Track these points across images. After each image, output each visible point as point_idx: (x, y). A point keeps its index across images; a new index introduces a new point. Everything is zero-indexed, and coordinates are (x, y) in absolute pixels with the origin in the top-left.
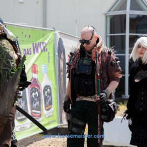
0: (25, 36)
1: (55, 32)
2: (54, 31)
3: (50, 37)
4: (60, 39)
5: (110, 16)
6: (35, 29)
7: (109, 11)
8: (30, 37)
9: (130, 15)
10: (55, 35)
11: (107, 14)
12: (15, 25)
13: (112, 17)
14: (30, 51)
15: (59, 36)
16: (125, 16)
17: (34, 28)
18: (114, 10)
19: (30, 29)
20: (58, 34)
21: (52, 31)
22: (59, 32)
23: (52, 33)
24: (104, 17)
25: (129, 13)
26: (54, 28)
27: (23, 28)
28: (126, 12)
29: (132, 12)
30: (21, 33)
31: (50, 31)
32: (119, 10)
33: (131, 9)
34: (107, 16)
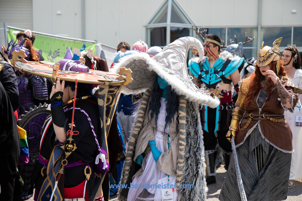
0: (67, 48)
1: (97, 44)
2: (96, 43)
4: (102, 51)
5: (151, 28)
6: (76, 41)
7: (149, 23)
9: (171, 27)
10: (97, 47)
11: (147, 26)
12: (56, 37)
13: (152, 29)
15: (101, 49)
16: (165, 29)
17: (75, 40)
18: (155, 23)
19: (72, 41)
22: (101, 44)
23: (94, 45)
24: (144, 30)
25: (169, 25)
26: (96, 41)
27: (64, 40)
28: (166, 24)
29: (173, 25)
30: (63, 45)
31: (92, 43)
32: (159, 22)
33: (172, 21)
34: (147, 29)
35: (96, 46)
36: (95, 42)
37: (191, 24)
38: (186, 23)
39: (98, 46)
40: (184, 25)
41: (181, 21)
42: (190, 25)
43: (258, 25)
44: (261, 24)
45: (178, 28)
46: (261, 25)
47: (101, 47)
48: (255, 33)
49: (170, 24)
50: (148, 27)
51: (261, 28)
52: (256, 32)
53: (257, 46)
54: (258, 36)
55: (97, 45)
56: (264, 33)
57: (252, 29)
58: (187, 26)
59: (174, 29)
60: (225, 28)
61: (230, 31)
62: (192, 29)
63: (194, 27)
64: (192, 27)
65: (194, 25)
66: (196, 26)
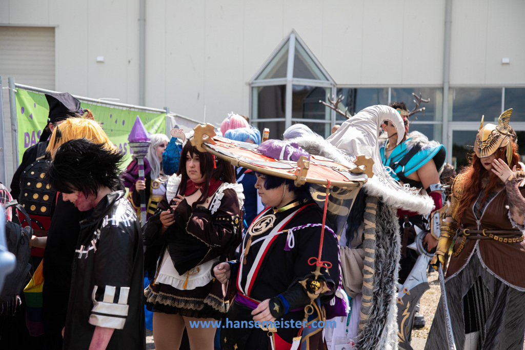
0: (116, 122)
1: (169, 115)
2: (166, 113)
3: (158, 124)
5: (259, 87)
6: (132, 110)
7: (256, 79)
8: (124, 122)
9: (294, 85)
10: (168, 120)
11: (252, 83)
12: (98, 102)
13: (261, 89)
14: (125, 149)
15: (174, 122)
16: (283, 88)
17: (131, 108)
18: (266, 78)
19: (124, 109)
20: (173, 118)
21: (162, 113)
22: (175, 115)
23: (163, 116)
24: (247, 90)
25: (291, 82)
26: (165, 109)
27: (112, 107)
28: (286, 81)
29: (298, 81)
30: (109, 116)
31: (158, 113)
32: (273, 77)
33: (295, 75)
34: (252, 88)
35: (165, 117)
36: (165, 111)
37: (328, 80)
38: (319, 79)
39: (170, 118)
40: (316, 82)
41: (311, 76)
42: (327, 82)
43: (443, 84)
44: (449, 82)
45: (305, 86)
46: (449, 84)
47: (175, 119)
48: (438, 96)
49: (293, 81)
50: (253, 85)
51: (450, 88)
52: (441, 95)
53: (442, 121)
54: (445, 104)
55: (167, 117)
56: (454, 98)
57: (432, 90)
58: (322, 83)
59: (298, 89)
60: (387, 89)
61: (395, 94)
62: (331, 89)
63: (334, 86)
64: (330, 86)
65: (333, 83)
66: (336, 84)
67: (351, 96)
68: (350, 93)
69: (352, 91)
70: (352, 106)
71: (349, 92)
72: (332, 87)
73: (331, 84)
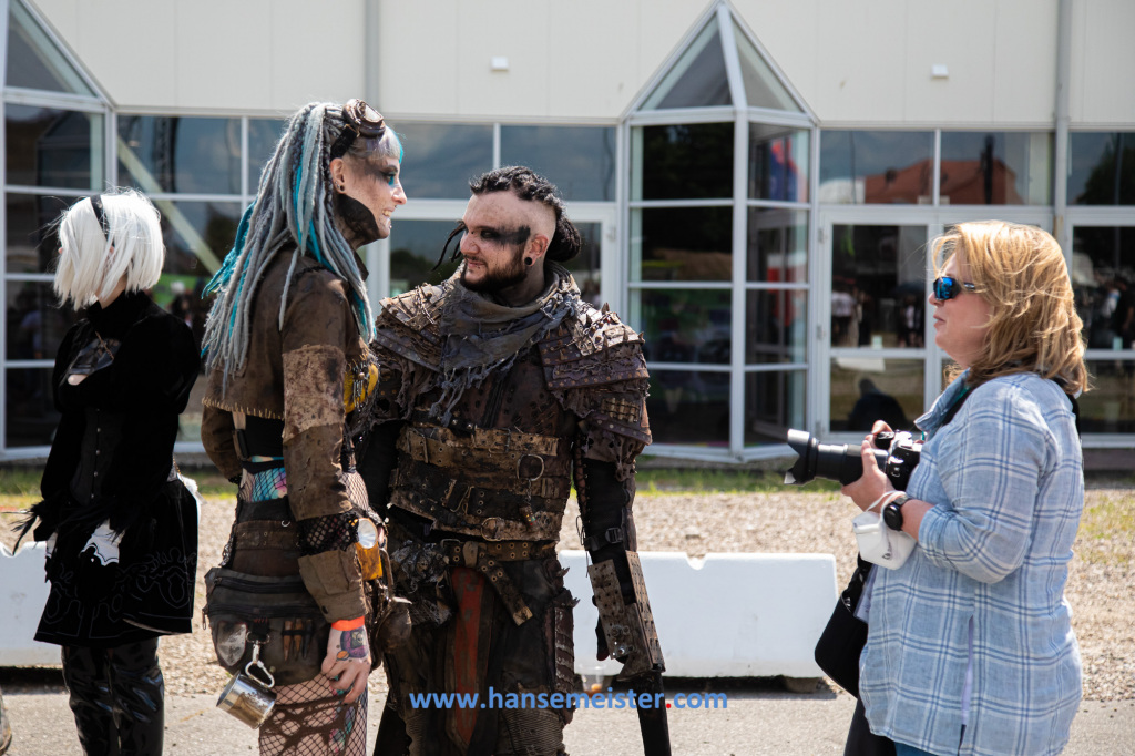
9: (8, 105)
29: (18, 95)
33: (13, 80)
37: (94, 94)
38: (73, 91)
40: (68, 100)
42: (91, 98)
58: (80, 102)
59: (21, 116)
60: (239, 120)
62: (103, 115)
63: (111, 110)
64: (99, 109)
65: (107, 102)
66: (116, 106)
67: (162, 135)
68: (160, 128)
69: (164, 124)
70: (167, 159)
71: (155, 124)
72: (106, 111)
73: (104, 105)
